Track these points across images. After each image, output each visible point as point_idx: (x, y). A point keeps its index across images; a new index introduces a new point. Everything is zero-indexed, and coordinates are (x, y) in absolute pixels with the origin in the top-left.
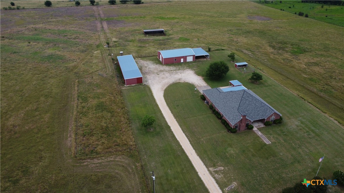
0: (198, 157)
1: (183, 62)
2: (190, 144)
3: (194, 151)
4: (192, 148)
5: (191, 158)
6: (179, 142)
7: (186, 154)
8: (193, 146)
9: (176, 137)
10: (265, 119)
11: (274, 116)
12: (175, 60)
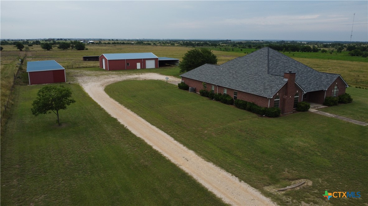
0: (211, 165)
1: (140, 68)
2: (176, 142)
3: (191, 152)
4: (185, 148)
5: (186, 168)
6: (143, 140)
7: (169, 161)
8: (185, 144)
9: (132, 132)
10: (325, 90)
11: (337, 85)
12: (127, 65)
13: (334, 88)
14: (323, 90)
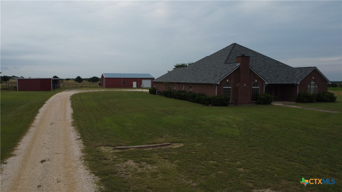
1: (136, 87)
10: (297, 84)
11: (314, 80)
12: (124, 83)
13: (310, 83)
14: (294, 84)
